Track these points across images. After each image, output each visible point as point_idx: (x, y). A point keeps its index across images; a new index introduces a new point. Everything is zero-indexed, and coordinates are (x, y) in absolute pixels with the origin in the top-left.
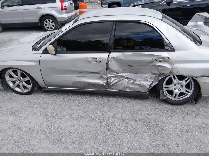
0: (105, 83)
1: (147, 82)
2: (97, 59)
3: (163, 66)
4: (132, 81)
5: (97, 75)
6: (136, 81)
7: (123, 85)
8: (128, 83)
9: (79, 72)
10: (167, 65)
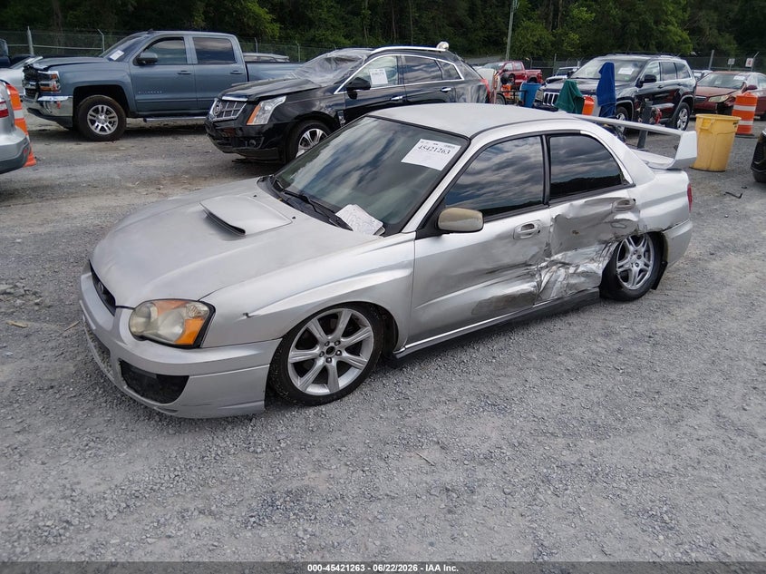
0: (535, 287)
1: (596, 264)
2: (536, 226)
3: (625, 220)
4: (572, 270)
5: (522, 271)
6: (578, 266)
7: (558, 285)
8: (568, 276)
9: (491, 272)
10: (629, 216)
